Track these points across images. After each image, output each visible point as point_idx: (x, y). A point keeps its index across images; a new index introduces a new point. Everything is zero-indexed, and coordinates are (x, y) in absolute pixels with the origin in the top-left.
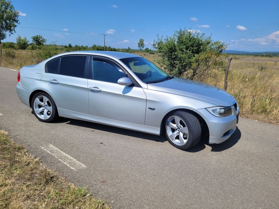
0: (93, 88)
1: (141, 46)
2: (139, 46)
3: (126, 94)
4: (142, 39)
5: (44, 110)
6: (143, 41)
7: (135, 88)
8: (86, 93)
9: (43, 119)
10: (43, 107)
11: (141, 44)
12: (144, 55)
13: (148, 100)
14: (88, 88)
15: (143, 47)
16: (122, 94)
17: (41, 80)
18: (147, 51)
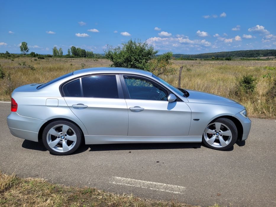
0: (134, 107)
1: (25, 50)
2: (22, 50)
3: (172, 110)
4: (24, 43)
5: (61, 140)
6: (27, 44)
7: (178, 103)
8: (126, 114)
9: (62, 151)
10: (59, 137)
11: (24, 47)
12: (35, 60)
13: (193, 112)
14: (128, 108)
15: (28, 51)
16: (168, 110)
17: (58, 106)
18: (34, 55)
